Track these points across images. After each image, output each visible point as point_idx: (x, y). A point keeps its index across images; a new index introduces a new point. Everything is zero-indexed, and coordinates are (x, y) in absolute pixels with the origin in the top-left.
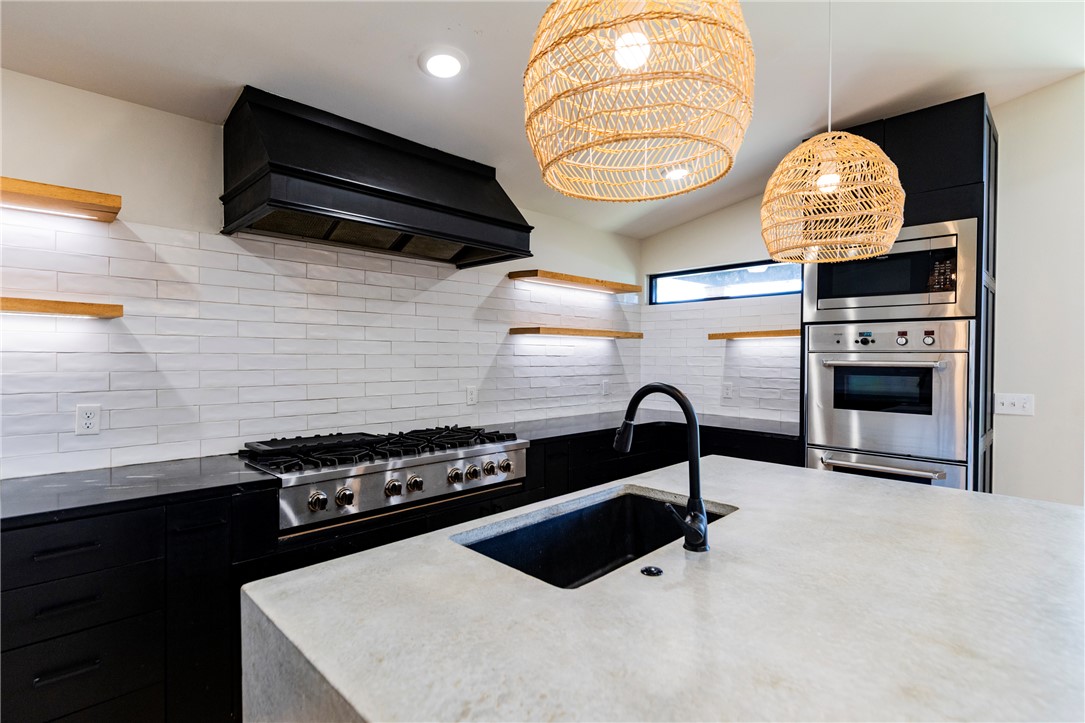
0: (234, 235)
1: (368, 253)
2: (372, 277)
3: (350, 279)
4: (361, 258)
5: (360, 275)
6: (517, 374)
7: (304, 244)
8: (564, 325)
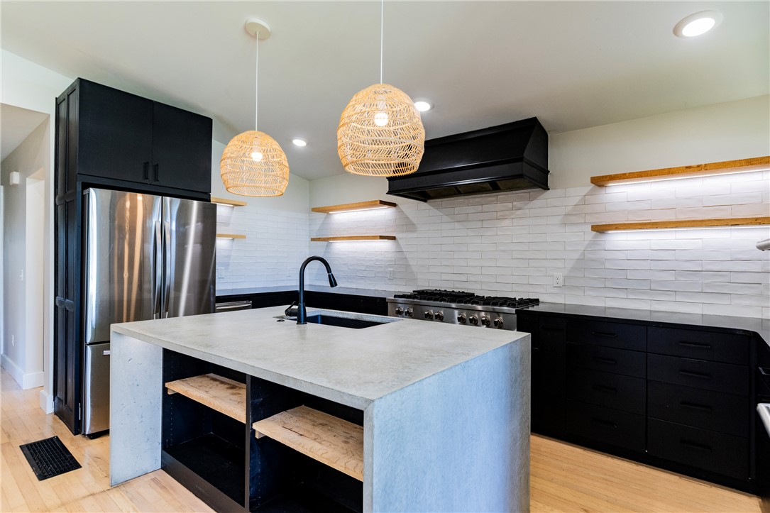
0: (428, 201)
1: (483, 195)
2: (485, 208)
3: (474, 211)
4: (481, 199)
5: (479, 208)
6: (607, 266)
7: (452, 199)
8: (682, 217)
